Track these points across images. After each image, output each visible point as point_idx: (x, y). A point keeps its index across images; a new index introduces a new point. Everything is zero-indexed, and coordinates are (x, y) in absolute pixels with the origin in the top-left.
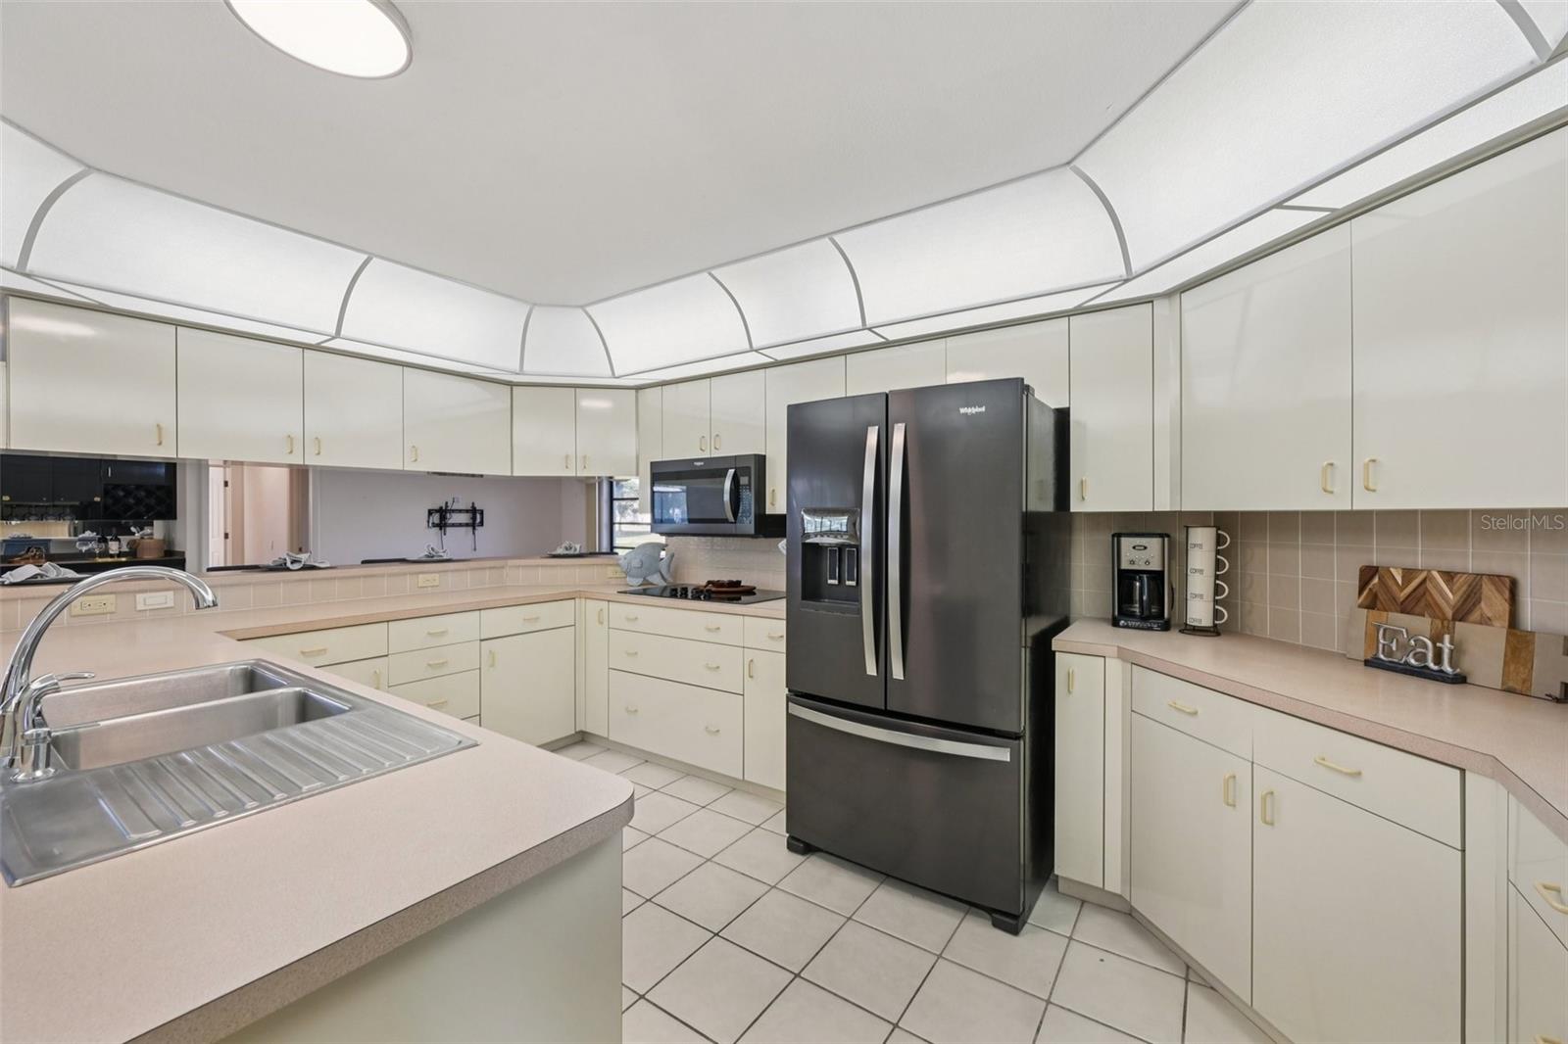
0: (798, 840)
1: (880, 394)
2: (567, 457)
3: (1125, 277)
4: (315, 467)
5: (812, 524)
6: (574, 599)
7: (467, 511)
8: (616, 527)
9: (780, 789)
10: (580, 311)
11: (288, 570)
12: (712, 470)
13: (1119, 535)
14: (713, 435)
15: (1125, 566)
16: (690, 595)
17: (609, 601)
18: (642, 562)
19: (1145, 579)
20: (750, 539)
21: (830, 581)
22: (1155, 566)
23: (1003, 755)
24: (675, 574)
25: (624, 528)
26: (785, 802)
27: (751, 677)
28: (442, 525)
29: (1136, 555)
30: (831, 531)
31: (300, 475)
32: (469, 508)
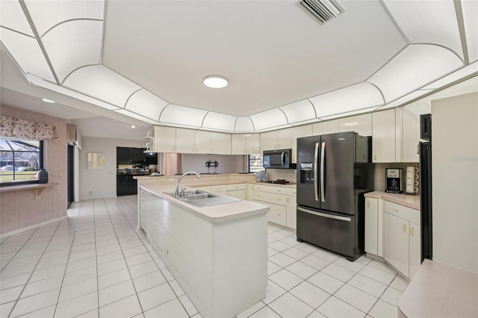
0: (299, 239)
1: (319, 135)
2: (244, 150)
3: (384, 104)
4: (183, 153)
5: (303, 166)
6: (245, 183)
7: (214, 163)
8: (251, 167)
9: (295, 229)
10: (248, 117)
11: (191, 175)
12: (279, 153)
13: (387, 169)
14: (279, 144)
15: (389, 176)
16: (273, 183)
17: (254, 184)
18: (261, 175)
19: (394, 180)
20: (288, 169)
21: (307, 179)
22: (397, 177)
23: (348, 219)
24: (269, 178)
25: (253, 167)
26: (296, 232)
27: (288, 202)
28: (209, 166)
29: (392, 174)
30: (309, 167)
31: (180, 155)
32: (215, 162)
